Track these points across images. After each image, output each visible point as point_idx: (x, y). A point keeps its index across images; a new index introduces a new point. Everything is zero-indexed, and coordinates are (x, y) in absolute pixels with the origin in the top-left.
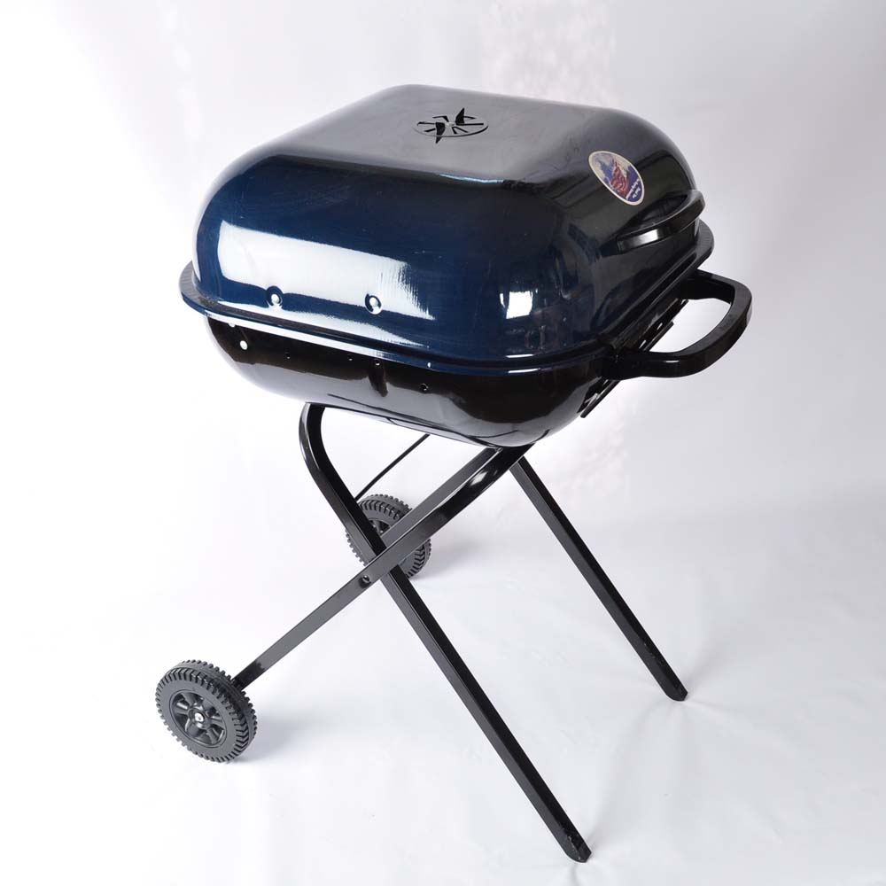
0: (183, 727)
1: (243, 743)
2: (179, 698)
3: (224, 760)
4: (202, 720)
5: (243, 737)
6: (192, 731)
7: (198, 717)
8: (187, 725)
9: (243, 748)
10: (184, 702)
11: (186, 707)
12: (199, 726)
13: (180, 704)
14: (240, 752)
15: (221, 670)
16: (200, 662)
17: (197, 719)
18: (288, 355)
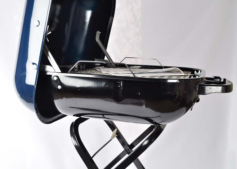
18: (79, 88)
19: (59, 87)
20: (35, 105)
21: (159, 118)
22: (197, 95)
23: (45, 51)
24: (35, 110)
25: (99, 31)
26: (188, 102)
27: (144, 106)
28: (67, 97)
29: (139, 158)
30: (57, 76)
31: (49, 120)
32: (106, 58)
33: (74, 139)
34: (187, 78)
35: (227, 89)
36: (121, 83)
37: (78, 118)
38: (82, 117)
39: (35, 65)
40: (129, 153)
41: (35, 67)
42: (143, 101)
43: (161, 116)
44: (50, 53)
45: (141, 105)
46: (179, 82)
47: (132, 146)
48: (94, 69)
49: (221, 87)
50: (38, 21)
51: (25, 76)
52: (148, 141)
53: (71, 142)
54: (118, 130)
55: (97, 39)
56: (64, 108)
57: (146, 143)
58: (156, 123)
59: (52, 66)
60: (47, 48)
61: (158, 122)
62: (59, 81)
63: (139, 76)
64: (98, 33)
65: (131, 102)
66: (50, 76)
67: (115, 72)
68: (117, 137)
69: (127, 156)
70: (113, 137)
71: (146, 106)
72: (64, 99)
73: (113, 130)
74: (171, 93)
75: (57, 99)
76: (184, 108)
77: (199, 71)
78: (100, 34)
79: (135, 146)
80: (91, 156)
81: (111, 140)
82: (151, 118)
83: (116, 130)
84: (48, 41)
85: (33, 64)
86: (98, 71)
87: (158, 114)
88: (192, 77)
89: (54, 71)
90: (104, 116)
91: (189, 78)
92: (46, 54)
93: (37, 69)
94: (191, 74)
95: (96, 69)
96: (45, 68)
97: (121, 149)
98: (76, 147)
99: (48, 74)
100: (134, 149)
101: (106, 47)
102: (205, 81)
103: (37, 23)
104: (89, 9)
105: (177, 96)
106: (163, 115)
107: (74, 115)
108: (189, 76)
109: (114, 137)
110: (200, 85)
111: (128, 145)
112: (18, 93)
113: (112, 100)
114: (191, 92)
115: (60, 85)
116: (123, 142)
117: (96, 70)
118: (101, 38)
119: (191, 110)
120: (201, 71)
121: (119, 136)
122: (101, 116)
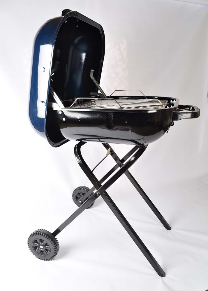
0: (36, 250)
1: (56, 252)
2: (36, 241)
3: (50, 260)
4: (43, 248)
5: (56, 251)
6: (39, 252)
7: (41, 247)
8: (37, 250)
9: (56, 254)
10: (37, 242)
11: (37, 244)
12: (42, 250)
13: (35, 243)
14: (55, 256)
15: (49, 232)
16: (42, 230)
17: (41, 248)
18: (79, 119)
19: (64, 119)
20: (46, 134)
21: (142, 140)
22: (172, 121)
23: (51, 92)
24: (46, 138)
25: (93, 69)
26: (165, 126)
27: (130, 131)
28: (70, 126)
29: (129, 169)
30: (62, 111)
31: (58, 144)
32: (99, 92)
33: (78, 158)
34: (163, 108)
35: (195, 115)
36: (111, 115)
37: (79, 142)
38: (82, 141)
39: (44, 103)
40: (121, 166)
41: (44, 104)
42: (129, 127)
43: (144, 138)
44: (54, 93)
45: (128, 130)
46: (156, 112)
47: (123, 160)
48: (90, 102)
49: (191, 114)
50: (44, 67)
51: (36, 112)
52: (134, 157)
53: (76, 161)
54: (111, 149)
55: (92, 76)
56: (68, 135)
57: (133, 159)
58: (140, 144)
59: (57, 103)
60: (52, 89)
61: (142, 143)
62: (63, 115)
63: (125, 107)
64: (92, 71)
65: (120, 128)
66: (56, 111)
67: (107, 105)
68: (111, 154)
69: (119, 169)
70: (107, 155)
71: (132, 131)
72: (68, 128)
73: (107, 149)
74: (150, 120)
75: (62, 128)
76: (162, 131)
77: (174, 100)
78: (94, 72)
79: (125, 160)
80: (92, 170)
81: (106, 157)
82: (136, 141)
83: (110, 149)
84: (52, 81)
85: (42, 102)
86: (93, 104)
87: (142, 137)
88: (168, 107)
89: (59, 107)
90: (99, 140)
91: (165, 108)
92: (52, 93)
93: (46, 105)
94: (168, 103)
95: (92, 101)
96: (51, 105)
97: (114, 163)
98: (79, 164)
99: (54, 109)
100: (124, 163)
101: (99, 82)
102: (178, 110)
103: (43, 70)
104: (83, 52)
105: (156, 122)
106: (146, 137)
107: (76, 140)
108: (165, 106)
109: (109, 154)
110: (174, 113)
111: (120, 160)
112: (33, 125)
113: (105, 127)
114: (166, 119)
115: (65, 118)
116: (116, 158)
117: (92, 103)
118: (94, 76)
119: (167, 133)
120: (175, 100)
121: (112, 153)
122: (98, 140)
